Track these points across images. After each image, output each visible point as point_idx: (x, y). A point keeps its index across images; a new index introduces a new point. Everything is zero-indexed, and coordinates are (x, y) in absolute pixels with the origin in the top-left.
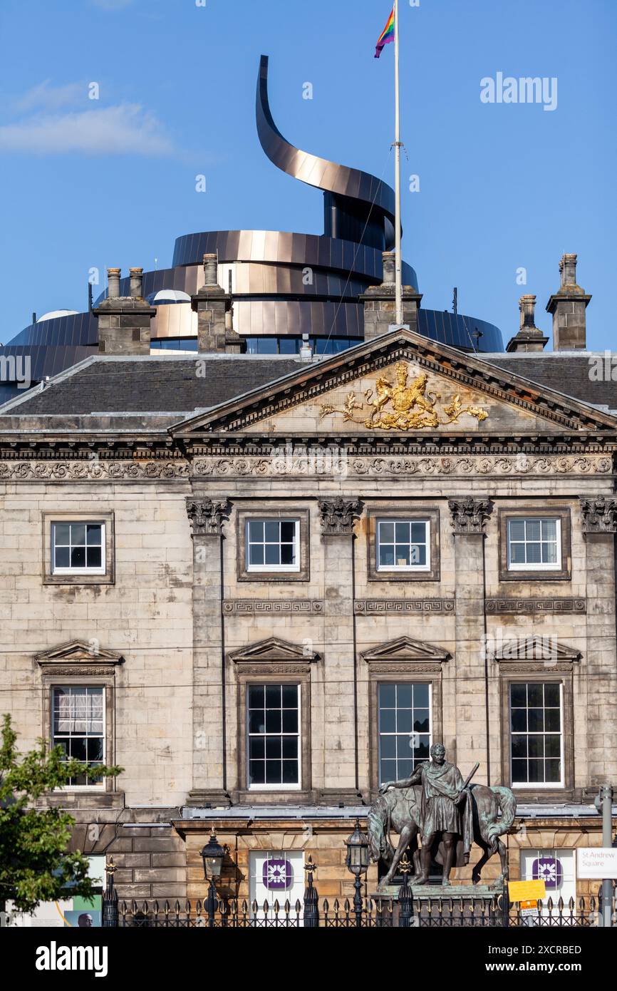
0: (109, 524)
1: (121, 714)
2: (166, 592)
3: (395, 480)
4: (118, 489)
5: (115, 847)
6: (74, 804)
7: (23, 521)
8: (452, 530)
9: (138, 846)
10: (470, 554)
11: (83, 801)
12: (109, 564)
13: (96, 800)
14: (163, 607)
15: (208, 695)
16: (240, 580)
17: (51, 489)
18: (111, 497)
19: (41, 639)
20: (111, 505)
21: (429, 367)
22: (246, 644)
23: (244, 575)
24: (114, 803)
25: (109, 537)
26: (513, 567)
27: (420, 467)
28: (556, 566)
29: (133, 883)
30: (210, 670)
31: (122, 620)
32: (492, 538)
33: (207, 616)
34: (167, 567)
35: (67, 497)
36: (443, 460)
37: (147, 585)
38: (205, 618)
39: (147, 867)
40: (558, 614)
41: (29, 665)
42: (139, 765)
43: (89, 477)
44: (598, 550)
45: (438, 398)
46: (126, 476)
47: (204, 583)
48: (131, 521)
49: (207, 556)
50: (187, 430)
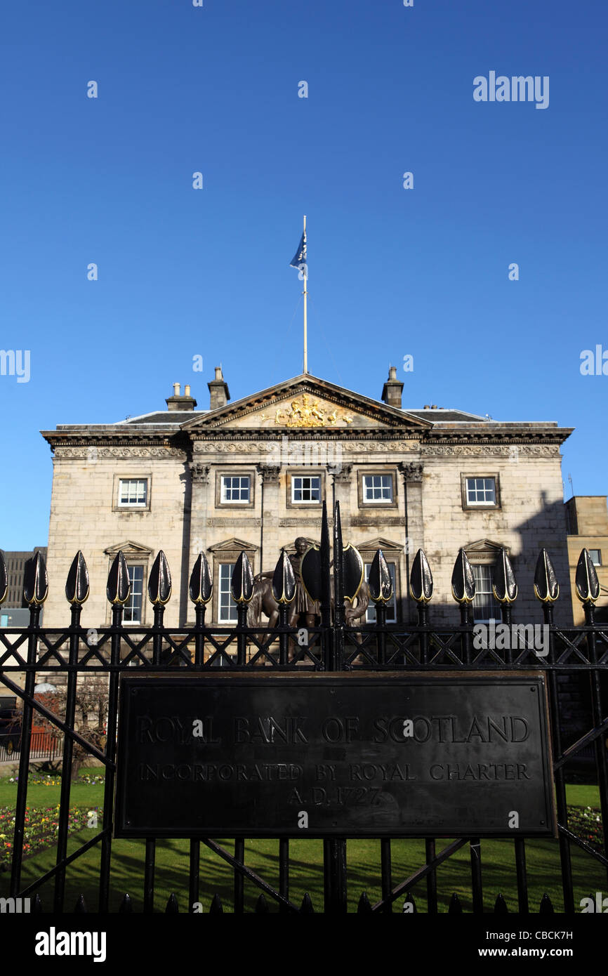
0: (151, 480)
2: (179, 516)
4: (155, 462)
7: (104, 478)
10: (343, 493)
12: (148, 501)
16: (218, 508)
17: (120, 462)
18: (151, 466)
19: (109, 541)
20: (151, 470)
21: (321, 396)
22: (219, 542)
23: (220, 505)
25: (150, 487)
26: (366, 501)
28: (390, 500)
31: (155, 531)
32: (354, 486)
33: (199, 526)
34: (180, 502)
35: (129, 466)
37: (169, 512)
38: (197, 527)
40: (392, 526)
41: (102, 554)
43: (140, 455)
44: (413, 492)
45: (326, 412)
46: (160, 455)
47: (197, 508)
48: (161, 478)
49: (199, 495)
50: (189, 426)
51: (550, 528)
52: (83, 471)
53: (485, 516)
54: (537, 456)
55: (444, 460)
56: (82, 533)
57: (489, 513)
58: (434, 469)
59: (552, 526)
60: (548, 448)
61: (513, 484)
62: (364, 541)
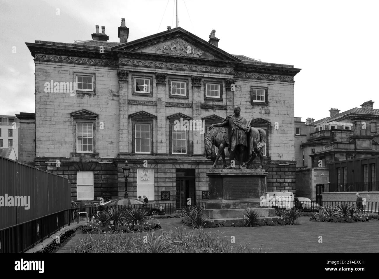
0: (94, 77)
1: (98, 131)
2: (111, 98)
3: (177, 70)
4: (96, 67)
5: (96, 169)
6: (84, 156)
7: (67, 74)
8: (192, 85)
9: (103, 168)
10: (197, 92)
11: (86, 156)
12: (94, 88)
13: (90, 155)
14: (111, 102)
15: (124, 126)
16: (133, 95)
17: (76, 65)
18: (95, 69)
19: (73, 109)
20: (95, 72)
21: (186, 40)
22: (135, 112)
23: (134, 93)
24: (96, 156)
25: (94, 81)
26: (207, 96)
27: (184, 67)
28: (219, 97)
29: (102, 179)
30: (124, 119)
31: (98, 105)
32: (202, 88)
33: (124, 104)
34: (111, 91)
35: (81, 68)
36: (190, 66)
37: (106, 95)
38: (123, 104)
39: (106, 175)
40: (220, 109)
41: (69, 116)
42: (103, 146)
43: (88, 63)
44: (230, 93)
46: (99, 64)
47: (122, 94)
48: (101, 77)
49: (123, 87)
50: (117, 49)
51: (288, 115)
52: (54, 68)
53: (260, 107)
54: (284, 81)
55: (243, 79)
56: (55, 104)
57: (262, 106)
58: (239, 83)
60: (289, 78)
61: (273, 93)
62: (207, 116)
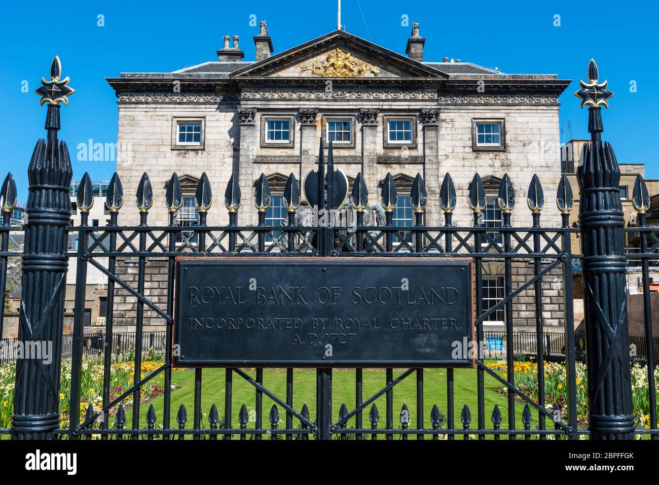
0: (203, 122)
2: (229, 153)
3: (336, 101)
4: (208, 106)
7: (164, 120)
8: (361, 125)
10: (371, 135)
12: (203, 140)
14: (228, 160)
16: (262, 147)
17: (177, 106)
18: (204, 110)
19: (170, 174)
20: (205, 114)
21: (352, 50)
23: (264, 144)
25: (204, 128)
26: (390, 142)
27: (347, 95)
28: (410, 141)
30: (247, 188)
32: (380, 128)
34: (230, 142)
35: (185, 110)
36: (358, 92)
37: (220, 150)
38: (245, 163)
40: (412, 164)
43: (195, 101)
44: (431, 134)
45: (356, 64)
46: (212, 100)
47: (245, 147)
48: (214, 121)
50: (238, 75)
51: (547, 167)
52: (144, 113)
53: (491, 155)
54: (538, 104)
55: (457, 107)
56: (145, 168)
57: (495, 154)
58: (449, 114)
59: (549, 165)
60: (548, 98)
61: (517, 128)
